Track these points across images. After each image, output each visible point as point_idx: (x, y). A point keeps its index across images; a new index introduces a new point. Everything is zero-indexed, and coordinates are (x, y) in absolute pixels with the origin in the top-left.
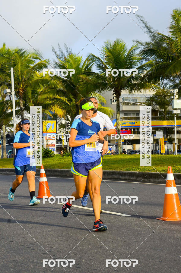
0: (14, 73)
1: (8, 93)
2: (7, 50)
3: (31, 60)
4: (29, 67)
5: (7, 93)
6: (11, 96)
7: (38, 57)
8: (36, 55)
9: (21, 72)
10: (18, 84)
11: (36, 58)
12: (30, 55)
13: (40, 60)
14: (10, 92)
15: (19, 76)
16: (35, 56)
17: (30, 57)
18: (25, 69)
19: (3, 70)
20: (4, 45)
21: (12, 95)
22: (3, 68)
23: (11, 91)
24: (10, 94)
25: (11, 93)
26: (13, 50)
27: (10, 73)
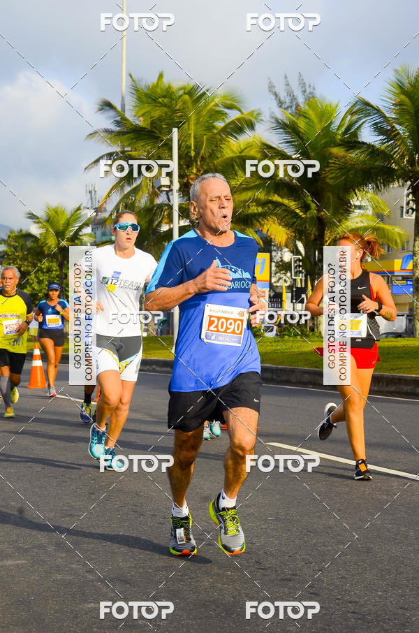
0: (179, 141)
1: (164, 186)
2: (167, 89)
3: (219, 112)
4: (214, 127)
5: (161, 186)
6: (170, 194)
7: (235, 104)
8: (232, 99)
9: (195, 138)
10: (188, 167)
11: (230, 107)
12: (217, 100)
13: (240, 110)
14: (169, 184)
15: (190, 147)
16: (228, 102)
17: (217, 105)
18: (205, 132)
19: (155, 133)
20: (161, 76)
21: (172, 190)
22: (155, 128)
23: (171, 182)
24: (168, 189)
25: (169, 187)
26: (181, 89)
27: (171, 140)
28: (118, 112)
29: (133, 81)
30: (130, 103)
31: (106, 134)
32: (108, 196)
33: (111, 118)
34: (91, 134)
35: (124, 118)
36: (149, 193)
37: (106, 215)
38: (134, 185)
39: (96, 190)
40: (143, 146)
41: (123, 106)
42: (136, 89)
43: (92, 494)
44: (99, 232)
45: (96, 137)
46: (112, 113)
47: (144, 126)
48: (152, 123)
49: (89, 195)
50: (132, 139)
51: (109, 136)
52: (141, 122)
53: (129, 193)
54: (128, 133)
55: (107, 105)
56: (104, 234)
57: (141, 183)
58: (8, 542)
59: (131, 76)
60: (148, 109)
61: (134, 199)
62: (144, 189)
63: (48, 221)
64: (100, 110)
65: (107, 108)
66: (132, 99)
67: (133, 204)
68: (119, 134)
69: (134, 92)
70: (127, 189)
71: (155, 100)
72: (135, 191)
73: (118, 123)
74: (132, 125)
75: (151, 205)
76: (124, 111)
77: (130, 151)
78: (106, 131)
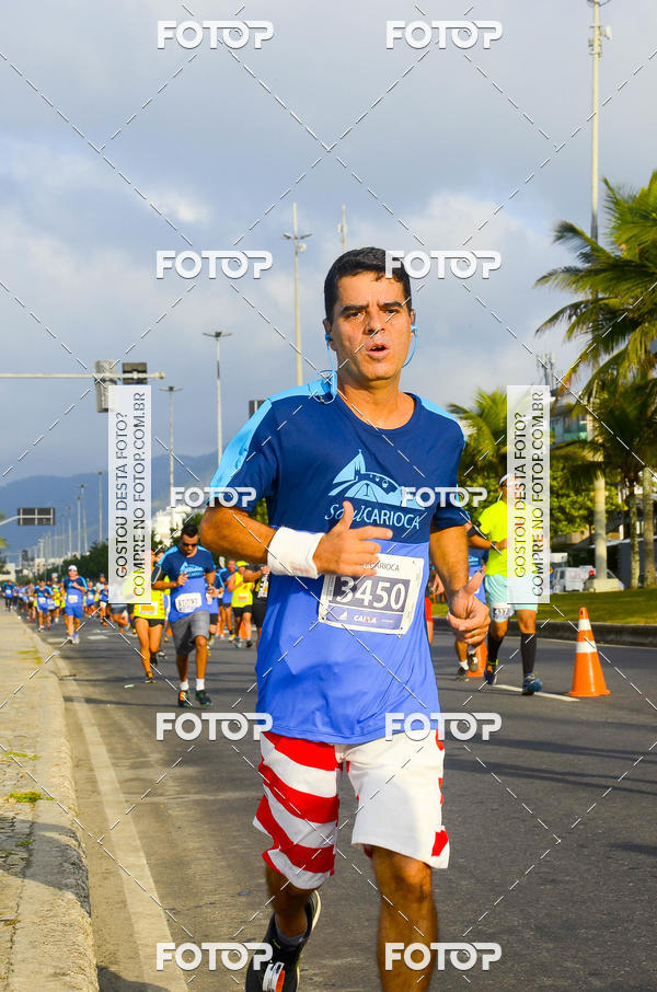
28: (586, 239)
29: (609, 188)
30: (606, 222)
31: (567, 275)
32: (574, 370)
33: (576, 249)
34: (545, 277)
35: (596, 249)
36: (639, 362)
37: (572, 401)
38: (616, 352)
39: (553, 361)
40: (628, 289)
41: (594, 229)
42: (615, 201)
43: (582, 846)
44: (559, 428)
45: (551, 283)
46: (576, 242)
47: (629, 258)
48: (642, 253)
49: (542, 370)
50: (611, 280)
51: (573, 278)
52: (622, 252)
53: (608, 365)
54: (604, 271)
55: (567, 231)
56: (567, 430)
57: (627, 348)
58: (462, 923)
59: (606, 182)
60: (635, 231)
61: (615, 373)
62: (632, 356)
63: (481, 415)
64: (559, 238)
65: (570, 234)
66: (610, 217)
67: (614, 381)
68: (590, 273)
69: (612, 206)
70: (604, 359)
71: (646, 217)
72: (617, 361)
73: (586, 257)
74: (609, 257)
75: (643, 382)
76: (596, 237)
77: (608, 298)
78: (568, 270)
